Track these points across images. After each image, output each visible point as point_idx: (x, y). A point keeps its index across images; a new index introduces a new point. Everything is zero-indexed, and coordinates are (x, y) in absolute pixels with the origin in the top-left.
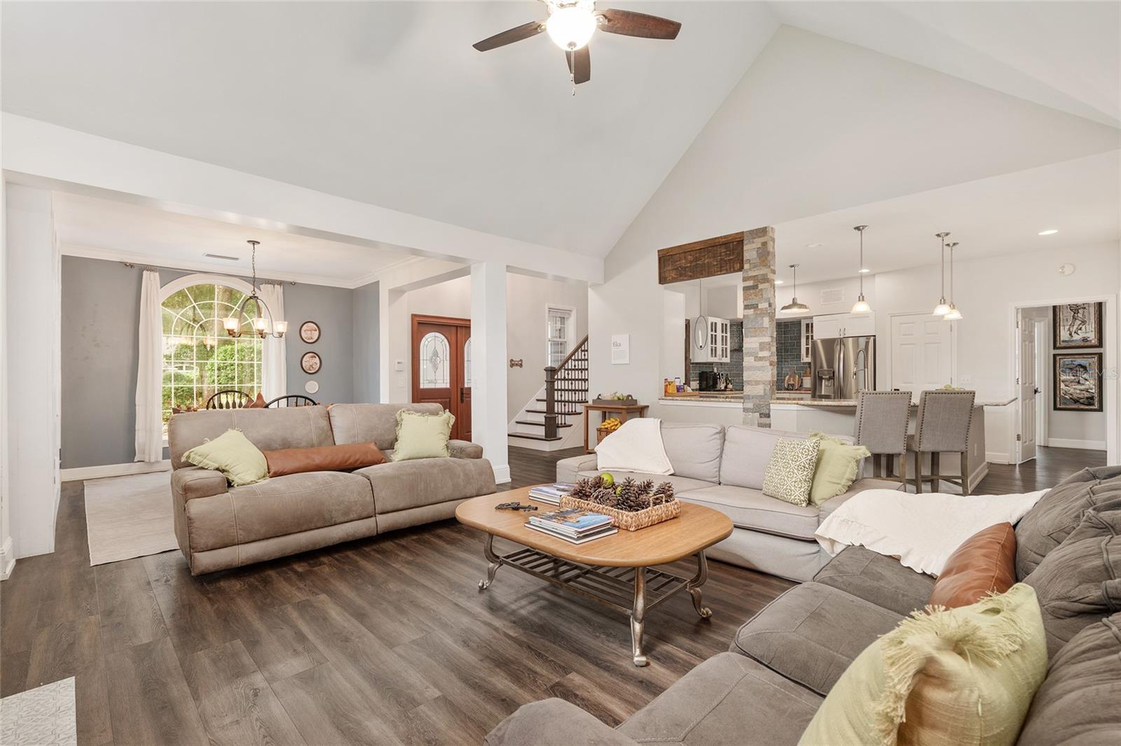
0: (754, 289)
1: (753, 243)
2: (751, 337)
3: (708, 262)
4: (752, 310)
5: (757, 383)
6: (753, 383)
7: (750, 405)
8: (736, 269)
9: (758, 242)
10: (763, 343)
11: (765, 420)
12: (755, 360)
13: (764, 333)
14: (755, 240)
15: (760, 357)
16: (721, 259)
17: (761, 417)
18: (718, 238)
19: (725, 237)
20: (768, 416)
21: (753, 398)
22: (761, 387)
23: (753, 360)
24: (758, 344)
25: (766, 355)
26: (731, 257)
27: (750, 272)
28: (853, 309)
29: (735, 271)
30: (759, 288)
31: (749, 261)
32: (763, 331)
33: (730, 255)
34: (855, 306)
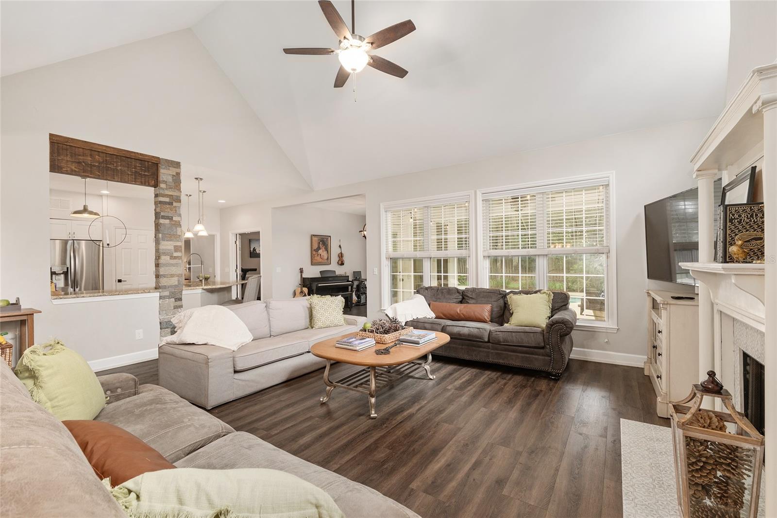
0: (169, 205)
1: (169, 169)
2: (167, 241)
3: (120, 169)
4: (168, 220)
5: (172, 276)
6: (169, 276)
7: (167, 293)
8: (151, 184)
9: (173, 171)
10: (177, 246)
11: (178, 303)
12: (170, 259)
13: (178, 239)
14: (170, 168)
15: (175, 257)
16: (136, 172)
17: (176, 301)
18: (135, 153)
19: (141, 154)
20: (180, 299)
21: (169, 287)
22: (176, 279)
23: (169, 259)
24: (173, 247)
25: (179, 255)
26: (146, 173)
27: (166, 191)
28: (195, 228)
29: (149, 185)
30: (174, 205)
31: (165, 182)
32: (177, 237)
33: (145, 171)
34: (196, 226)
